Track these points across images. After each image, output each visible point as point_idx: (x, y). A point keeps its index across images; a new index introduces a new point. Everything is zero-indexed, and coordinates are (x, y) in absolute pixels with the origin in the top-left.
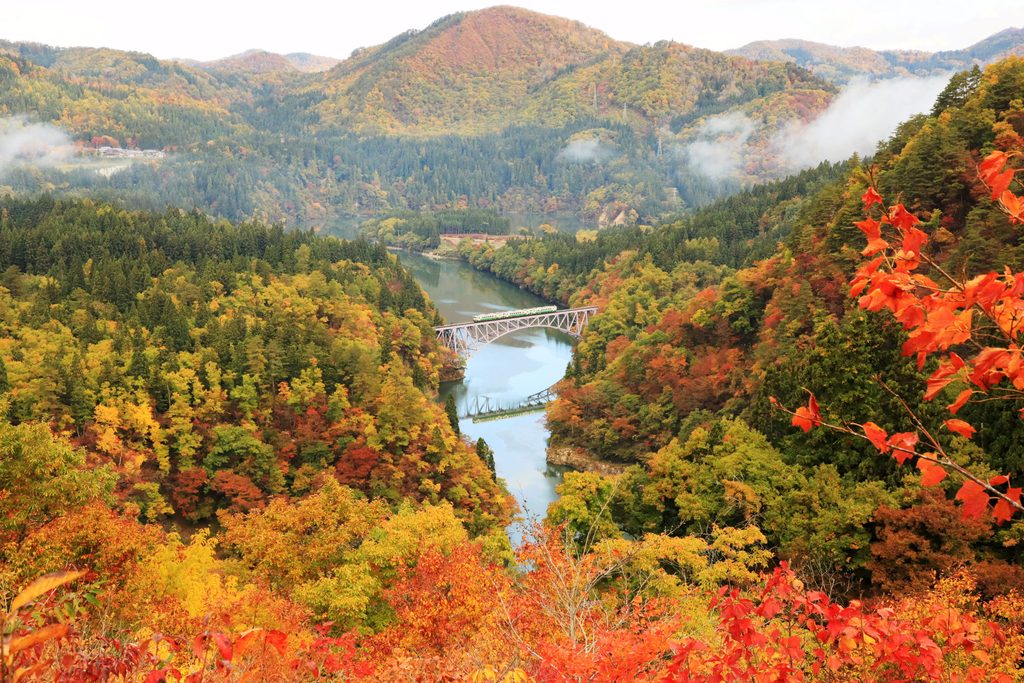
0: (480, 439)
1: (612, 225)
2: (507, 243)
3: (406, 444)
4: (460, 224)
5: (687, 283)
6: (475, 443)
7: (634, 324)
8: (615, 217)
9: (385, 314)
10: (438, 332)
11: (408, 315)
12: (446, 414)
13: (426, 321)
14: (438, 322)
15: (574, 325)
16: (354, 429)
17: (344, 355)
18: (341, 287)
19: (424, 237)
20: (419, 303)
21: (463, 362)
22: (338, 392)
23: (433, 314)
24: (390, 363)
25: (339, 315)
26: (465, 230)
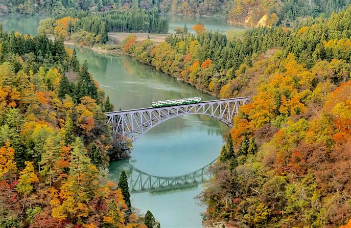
0: (149, 212)
1: (257, 27)
2: (167, 40)
3: (86, 215)
4: (125, 22)
5: (326, 78)
6: (144, 216)
7: (279, 114)
8: (259, 19)
9: (63, 100)
10: (109, 117)
11: (83, 101)
12: (120, 189)
13: (98, 107)
14: (109, 108)
15: (226, 113)
16: (41, 201)
17: (33, 136)
18: (27, 77)
19: (94, 34)
20: (93, 91)
21: (129, 143)
22: (27, 168)
23: (104, 101)
24: (73, 144)
25: (26, 100)
26: (128, 28)
